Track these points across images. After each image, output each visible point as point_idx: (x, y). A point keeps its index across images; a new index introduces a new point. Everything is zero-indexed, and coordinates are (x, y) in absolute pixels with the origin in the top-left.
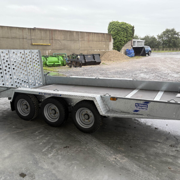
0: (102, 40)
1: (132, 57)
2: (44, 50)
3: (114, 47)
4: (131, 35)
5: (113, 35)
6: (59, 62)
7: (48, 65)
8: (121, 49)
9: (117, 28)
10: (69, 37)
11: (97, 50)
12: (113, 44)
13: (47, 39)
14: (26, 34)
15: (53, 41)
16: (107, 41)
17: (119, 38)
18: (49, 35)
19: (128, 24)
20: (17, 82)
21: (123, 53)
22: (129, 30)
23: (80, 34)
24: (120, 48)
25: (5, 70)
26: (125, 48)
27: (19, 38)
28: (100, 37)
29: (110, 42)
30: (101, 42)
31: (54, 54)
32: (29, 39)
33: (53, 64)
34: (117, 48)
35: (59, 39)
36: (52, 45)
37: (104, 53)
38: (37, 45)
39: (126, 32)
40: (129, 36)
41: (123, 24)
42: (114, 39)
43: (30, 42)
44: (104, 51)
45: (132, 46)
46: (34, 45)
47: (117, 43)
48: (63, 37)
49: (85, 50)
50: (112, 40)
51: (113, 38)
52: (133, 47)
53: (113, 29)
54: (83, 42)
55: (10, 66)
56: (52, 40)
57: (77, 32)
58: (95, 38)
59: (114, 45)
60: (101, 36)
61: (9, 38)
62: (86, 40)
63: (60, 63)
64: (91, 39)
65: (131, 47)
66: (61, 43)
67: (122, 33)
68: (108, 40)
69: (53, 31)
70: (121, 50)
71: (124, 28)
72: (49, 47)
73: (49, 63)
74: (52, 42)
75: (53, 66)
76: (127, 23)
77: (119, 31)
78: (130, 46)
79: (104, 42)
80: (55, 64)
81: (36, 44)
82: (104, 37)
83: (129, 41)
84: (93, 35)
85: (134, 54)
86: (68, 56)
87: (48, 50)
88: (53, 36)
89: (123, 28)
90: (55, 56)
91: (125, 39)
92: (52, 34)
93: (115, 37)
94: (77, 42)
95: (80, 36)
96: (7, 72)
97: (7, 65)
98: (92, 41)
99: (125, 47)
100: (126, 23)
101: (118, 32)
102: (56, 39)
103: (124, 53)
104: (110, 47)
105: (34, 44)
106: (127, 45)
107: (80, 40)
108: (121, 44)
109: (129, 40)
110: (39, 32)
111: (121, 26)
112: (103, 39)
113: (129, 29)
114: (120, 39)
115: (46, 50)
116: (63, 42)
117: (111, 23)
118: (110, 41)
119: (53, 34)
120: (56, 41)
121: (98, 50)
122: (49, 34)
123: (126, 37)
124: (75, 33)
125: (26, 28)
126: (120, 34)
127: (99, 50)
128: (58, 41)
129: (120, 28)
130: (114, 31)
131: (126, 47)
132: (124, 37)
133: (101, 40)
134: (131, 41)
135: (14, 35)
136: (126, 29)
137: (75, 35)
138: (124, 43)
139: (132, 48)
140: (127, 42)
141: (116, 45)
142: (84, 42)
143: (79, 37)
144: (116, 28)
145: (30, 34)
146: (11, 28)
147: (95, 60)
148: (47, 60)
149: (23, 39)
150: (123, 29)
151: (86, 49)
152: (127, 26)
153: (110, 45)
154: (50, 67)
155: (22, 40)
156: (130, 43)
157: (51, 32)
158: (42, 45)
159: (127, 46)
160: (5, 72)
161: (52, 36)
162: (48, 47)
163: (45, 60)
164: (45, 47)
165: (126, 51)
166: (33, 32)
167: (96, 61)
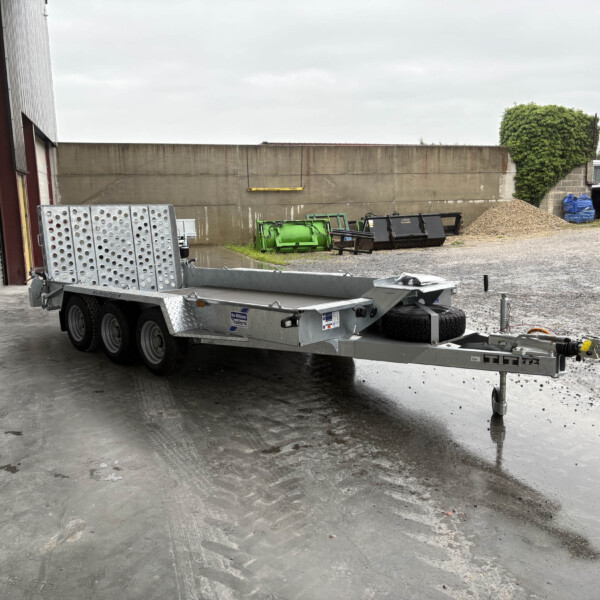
0: (472, 169)
1: (584, 222)
2: (284, 205)
3: (518, 188)
4: (586, 149)
5: (514, 149)
6: (311, 240)
7: (279, 248)
8: (543, 195)
9: (527, 126)
10: (360, 165)
11: (456, 201)
12: (516, 178)
13: (293, 173)
14: (235, 164)
15: (312, 178)
16: (491, 170)
17: (533, 161)
18: (299, 162)
19: (571, 111)
20: (107, 278)
21: (551, 209)
22: (572, 130)
23: (395, 154)
24: (538, 191)
25: (79, 250)
26: (561, 192)
27: (217, 175)
28: (466, 158)
29: (505, 173)
30: (469, 176)
31: (308, 216)
32: (242, 177)
33: (294, 244)
34: (531, 192)
35: (329, 171)
36: (306, 190)
37: (482, 209)
38: (265, 192)
39: (564, 138)
40: (576, 151)
41: (552, 112)
42: (519, 164)
43: (244, 183)
44: (481, 204)
45: (588, 185)
46: (257, 192)
47: (528, 175)
48: (340, 166)
49: (412, 202)
50: (512, 169)
51: (516, 162)
52: (593, 186)
53: (515, 131)
54: (405, 176)
55: (91, 242)
56: (308, 175)
57: (387, 148)
58: (450, 163)
59: (519, 185)
60: (469, 155)
61: (190, 176)
62: (416, 171)
63: (315, 243)
64: (432, 167)
65: (584, 190)
66: (334, 182)
67: (546, 142)
68: (494, 167)
69: (312, 150)
70: (544, 200)
71: (552, 126)
72: (301, 197)
73: (283, 241)
74: (308, 181)
75: (297, 249)
76: (567, 107)
77: (535, 136)
78: (582, 186)
79: (482, 175)
80: (301, 244)
81: (262, 189)
82: (482, 160)
83: (577, 169)
84: (441, 153)
85: (593, 211)
86: (350, 223)
87: (295, 205)
88: (311, 165)
89: (548, 126)
90: (303, 223)
91: (559, 162)
92: (308, 159)
93: (520, 156)
94: (387, 177)
95: (395, 160)
96: (83, 254)
97: (85, 240)
98: (439, 173)
99: (559, 189)
100: (562, 110)
101: (533, 140)
102: (320, 172)
103: (555, 209)
104: (504, 190)
105: (254, 189)
106: (566, 181)
107: (396, 171)
108: (540, 179)
109: (577, 165)
110: (271, 154)
111: (542, 121)
112: (479, 164)
113: (573, 126)
114: (537, 161)
115: (290, 205)
116: (341, 180)
117: (509, 113)
118: (504, 170)
119: (311, 158)
120: (320, 178)
121: (459, 202)
122: (299, 158)
123: (562, 157)
124: (379, 151)
125: (234, 146)
126: (537, 145)
127: (464, 200)
128: (325, 179)
129: (540, 125)
130: (518, 136)
131: (564, 190)
132: (554, 155)
133: (469, 169)
134: (583, 169)
135: (202, 167)
136: (563, 128)
137: (379, 156)
138: (552, 174)
139: (587, 191)
140: (566, 172)
141: (526, 182)
142: (408, 176)
143: (393, 162)
144: (525, 129)
145: (245, 162)
146: (196, 148)
147: (423, 231)
148: (278, 234)
149: (227, 175)
150: (550, 129)
151: (415, 198)
152: (565, 118)
153: (504, 182)
154: (285, 253)
155: (224, 178)
156: (582, 175)
157: (305, 153)
158: (278, 191)
159: (569, 184)
160: (78, 254)
161: (308, 165)
162: (294, 198)
163: (273, 233)
164: (286, 197)
165: (562, 202)
166: (254, 154)
167: (426, 236)
